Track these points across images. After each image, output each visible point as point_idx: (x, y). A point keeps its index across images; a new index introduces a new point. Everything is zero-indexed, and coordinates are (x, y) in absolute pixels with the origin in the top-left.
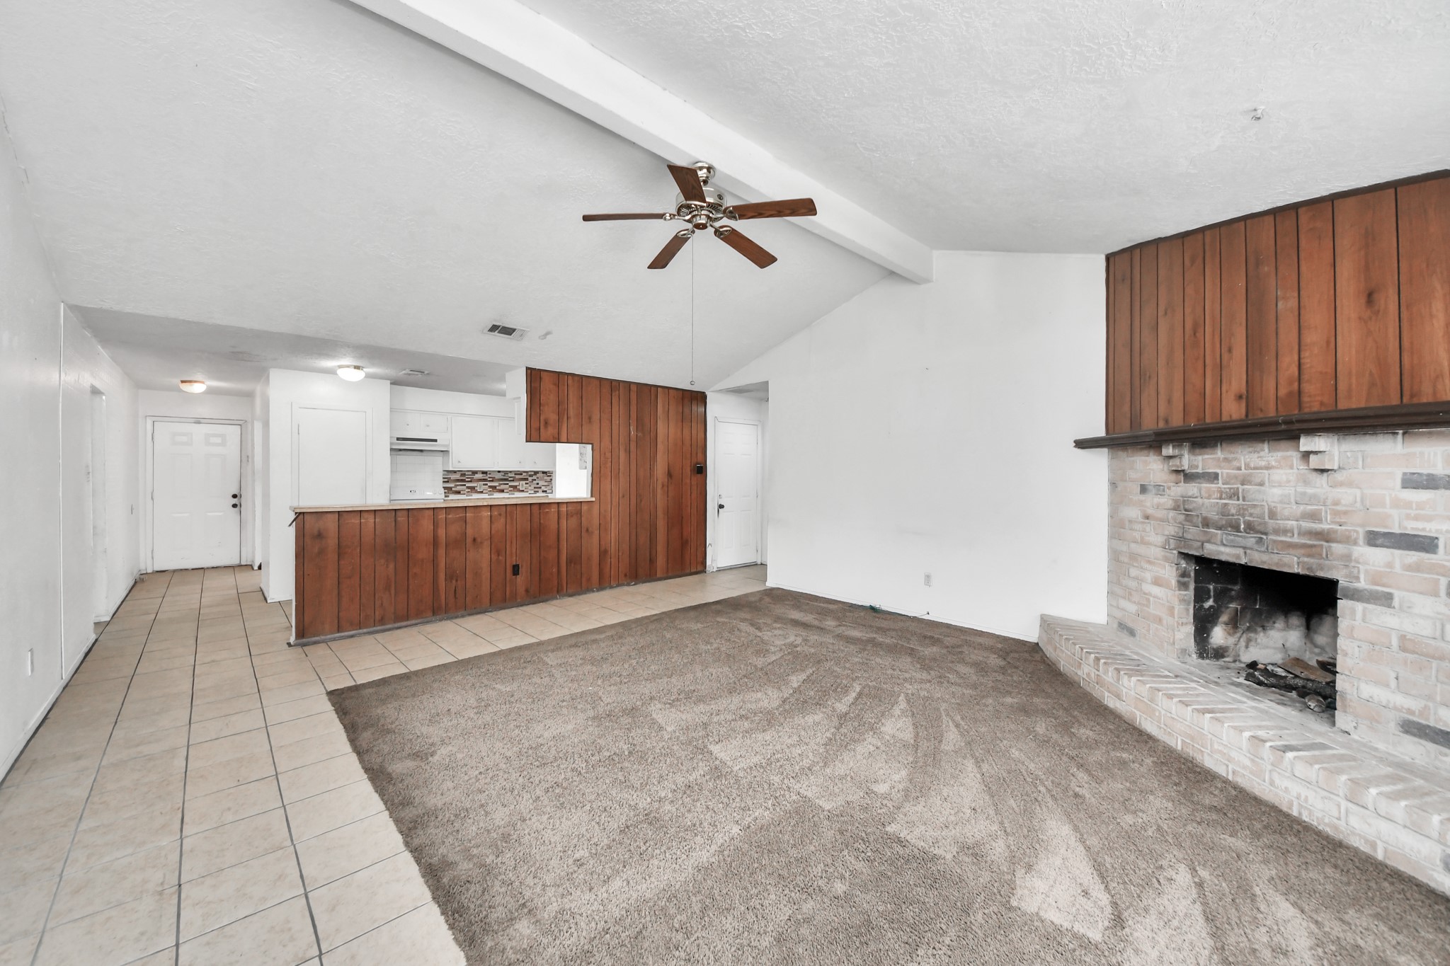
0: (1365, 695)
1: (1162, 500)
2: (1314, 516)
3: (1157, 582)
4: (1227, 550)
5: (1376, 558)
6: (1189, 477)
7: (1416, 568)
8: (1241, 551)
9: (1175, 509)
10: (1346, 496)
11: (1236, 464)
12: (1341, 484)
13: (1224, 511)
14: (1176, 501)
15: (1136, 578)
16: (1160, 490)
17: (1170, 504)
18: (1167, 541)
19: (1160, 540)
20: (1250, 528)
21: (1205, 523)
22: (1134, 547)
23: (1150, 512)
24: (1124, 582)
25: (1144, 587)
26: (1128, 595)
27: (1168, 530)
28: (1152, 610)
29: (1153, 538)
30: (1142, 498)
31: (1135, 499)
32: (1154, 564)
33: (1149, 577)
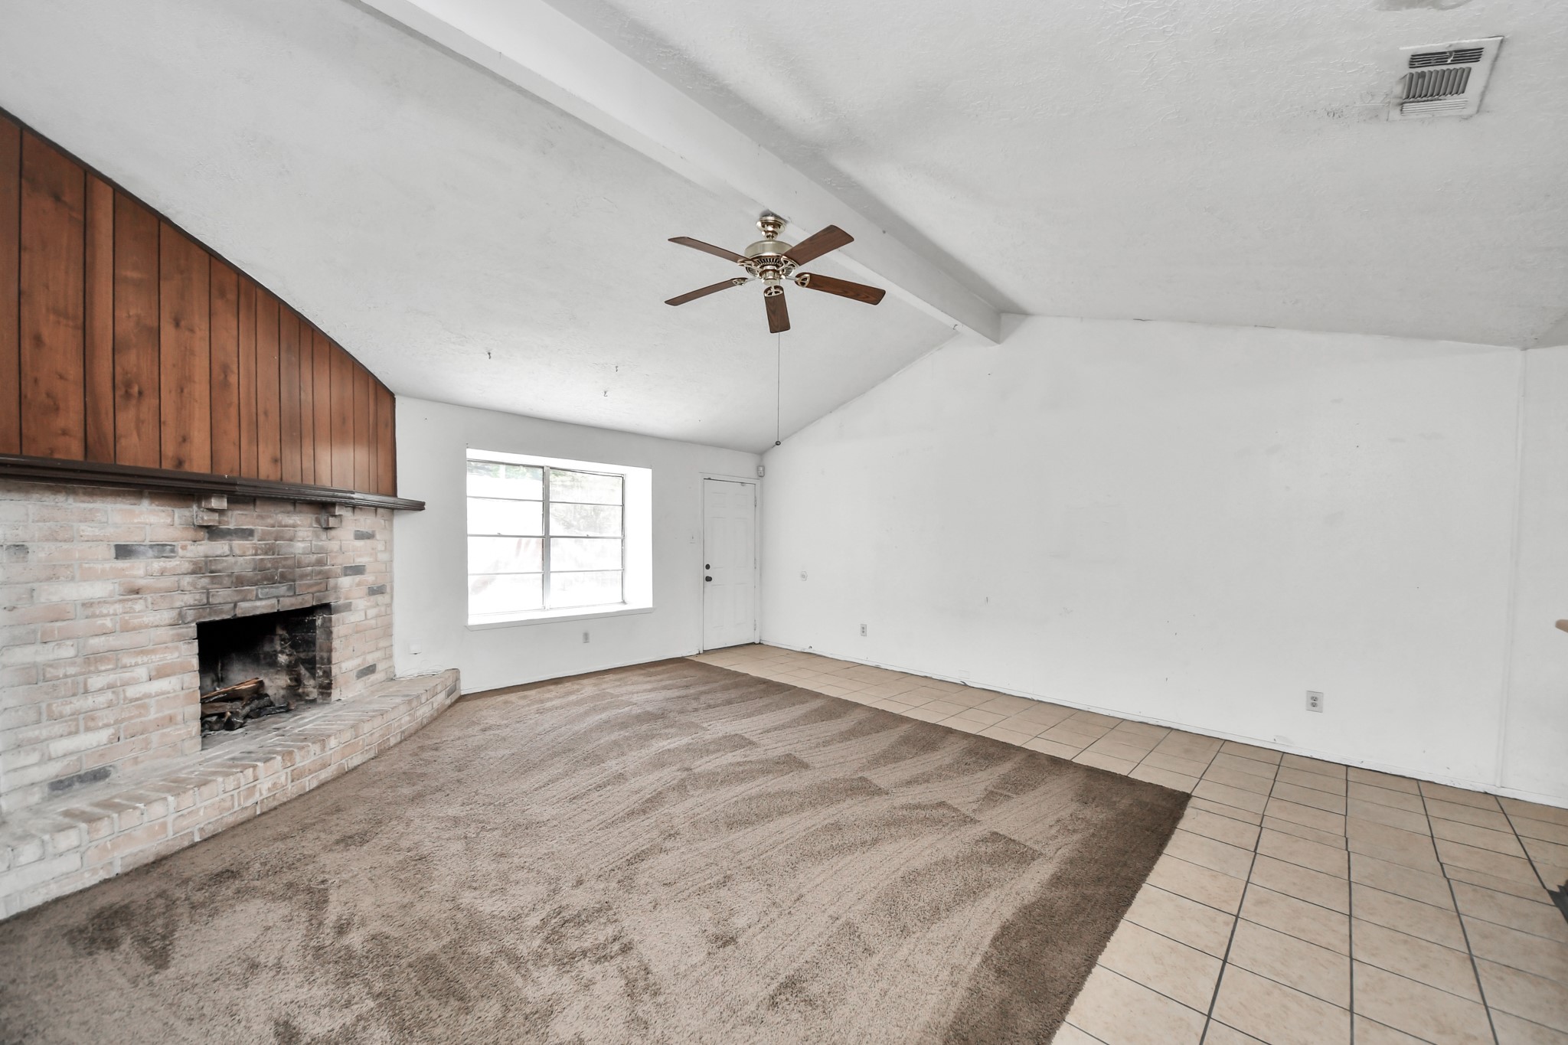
0: (344, 670)
1: (168, 565)
2: (319, 562)
3: (151, 676)
4: (264, 603)
5: (345, 582)
6: (214, 534)
7: (359, 584)
8: (274, 601)
9: (193, 572)
10: (334, 545)
11: (269, 523)
12: (336, 539)
13: (260, 567)
14: (195, 563)
15: (110, 687)
16: (163, 550)
17: (187, 566)
18: (181, 616)
19: (167, 616)
21: (239, 581)
22: (97, 643)
23: (141, 582)
24: (68, 710)
25: (132, 692)
26: (87, 721)
27: (189, 599)
28: (153, 715)
29: (150, 618)
30: (121, 564)
31: (99, 566)
32: (153, 652)
33: (142, 672)
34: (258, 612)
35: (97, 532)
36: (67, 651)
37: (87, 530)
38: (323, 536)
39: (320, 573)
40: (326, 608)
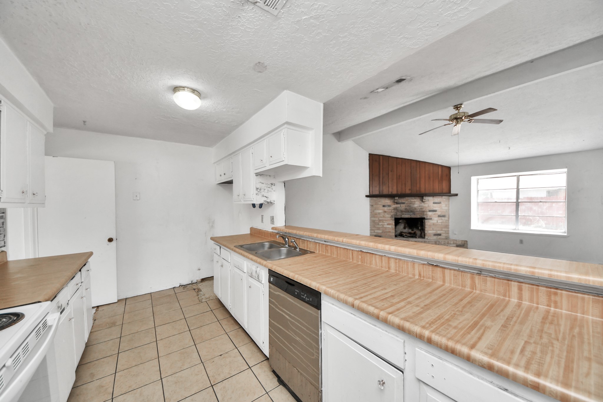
0: (429, 233)
1: (390, 208)
2: (421, 209)
3: (388, 224)
4: (407, 216)
5: (430, 213)
6: (397, 203)
7: (435, 214)
8: (409, 216)
10: (426, 205)
11: (409, 201)
12: (426, 204)
13: (406, 209)
14: (394, 208)
15: (382, 225)
16: (389, 206)
17: (393, 208)
18: (392, 216)
19: (390, 216)
20: (411, 211)
21: (402, 211)
22: (380, 218)
23: (386, 211)
24: (377, 226)
25: (385, 226)
26: (379, 229)
27: (392, 214)
28: (387, 230)
29: (387, 216)
30: (383, 208)
31: (381, 208)
32: (387, 221)
33: (386, 224)
34: (406, 217)
35: (381, 203)
36: (377, 219)
37: (380, 203)
38: (423, 203)
39: (422, 211)
40: (424, 218)
